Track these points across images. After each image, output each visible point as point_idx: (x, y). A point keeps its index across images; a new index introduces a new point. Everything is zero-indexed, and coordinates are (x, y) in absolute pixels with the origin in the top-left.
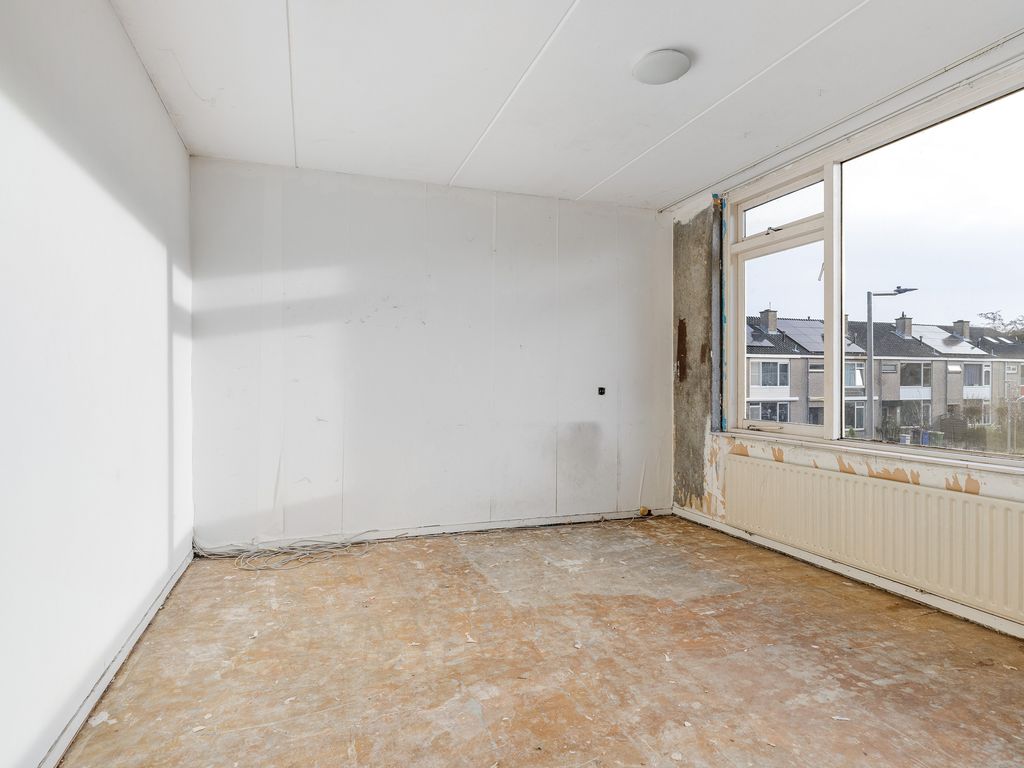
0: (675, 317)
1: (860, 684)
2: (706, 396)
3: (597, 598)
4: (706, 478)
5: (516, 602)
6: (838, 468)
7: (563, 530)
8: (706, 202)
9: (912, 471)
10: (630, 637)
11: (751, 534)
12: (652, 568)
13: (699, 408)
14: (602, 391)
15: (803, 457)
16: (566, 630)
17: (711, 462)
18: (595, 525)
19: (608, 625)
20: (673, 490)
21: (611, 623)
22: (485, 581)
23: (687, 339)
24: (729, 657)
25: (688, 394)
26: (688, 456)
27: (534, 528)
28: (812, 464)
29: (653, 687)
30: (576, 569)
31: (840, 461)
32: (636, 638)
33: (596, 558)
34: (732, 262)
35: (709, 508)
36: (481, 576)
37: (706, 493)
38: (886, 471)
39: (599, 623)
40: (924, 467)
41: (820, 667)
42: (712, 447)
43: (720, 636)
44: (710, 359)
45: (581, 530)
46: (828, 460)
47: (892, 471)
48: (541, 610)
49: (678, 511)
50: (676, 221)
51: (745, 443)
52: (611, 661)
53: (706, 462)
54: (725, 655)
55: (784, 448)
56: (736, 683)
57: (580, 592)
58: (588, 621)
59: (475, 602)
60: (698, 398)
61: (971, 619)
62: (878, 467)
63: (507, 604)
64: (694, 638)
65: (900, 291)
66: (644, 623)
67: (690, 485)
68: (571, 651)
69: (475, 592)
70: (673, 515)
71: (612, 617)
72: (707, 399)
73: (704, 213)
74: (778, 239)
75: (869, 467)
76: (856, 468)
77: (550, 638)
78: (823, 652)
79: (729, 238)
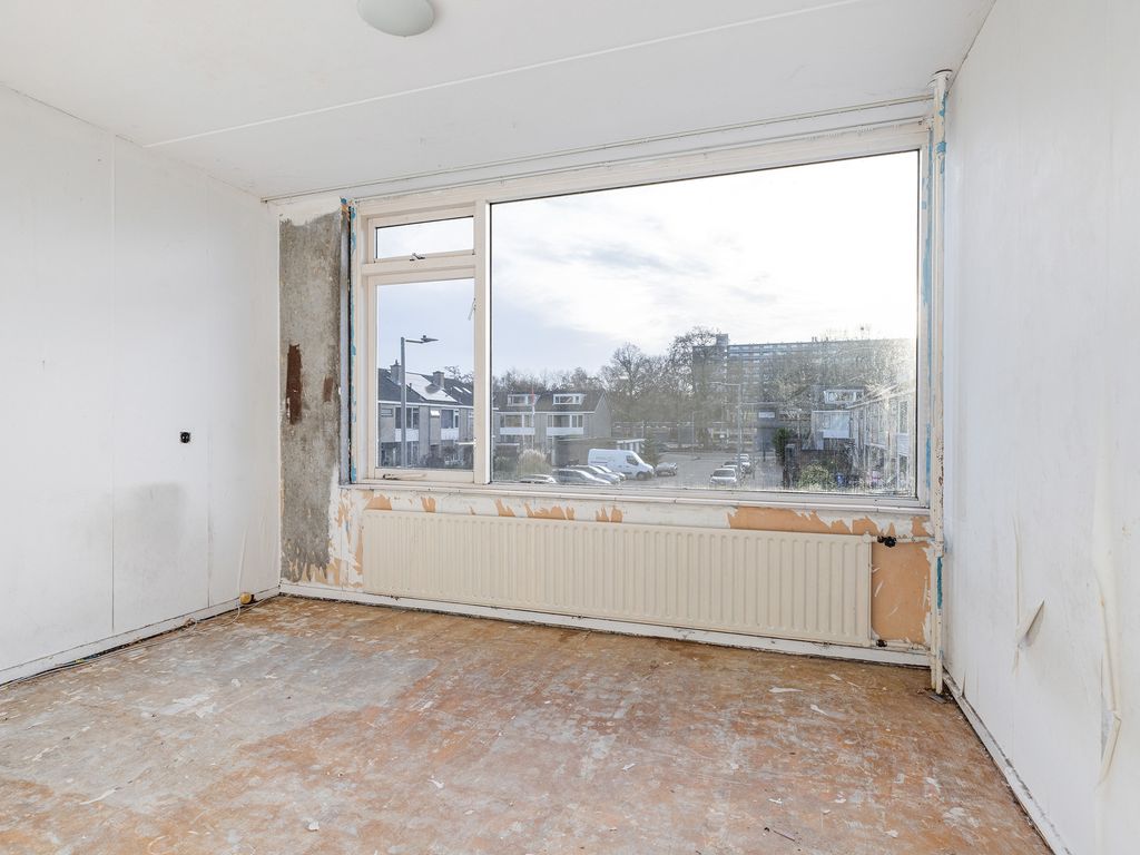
0: (282, 341)
1: (609, 724)
2: (331, 442)
3: (273, 741)
4: (332, 542)
5: (146, 803)
6: (496, 512)
7: (133, 654)
8: (332, 205)
9: (568, 508)
10: (370, 777)
11: (397, 598)
12: (315, 672)
13: (320, 457)
14: (185, 438)
15: (458, 505)
16: (275, 811)
17: (339, 521)
18: (180, 633)
19: (327, 773)
20: (280, 563)
21: (330, 768)
22: (44, 792)
23: (303, 370)
24: (493, 749)
25: (304, 440)
26: (305, 518)
27: (72, 665)
28: (469, 510)
29: (456, 831)
30: (209, 709)
31: (499, 504)
32: (379, 776)
33: (225, 683)
34: (363, 285)
35: (336, 578)
36: (28, 785)
37: (332, 561)
38: (543, 510)
39: (312, 777)
40: (578, 503)
41: (570, 722)
42: (341, 503)
43: (461, 728)
44: (338, 398)
45: (163, 648)
46: (486, 506)
47: (550, 510)
48: (204, 798)
49: (289, 588)
50: (284, 218)
51: (386, 496)
52: (377, 825)
53: (332, 522)
54: (487, 750)
55: (436, 497)
56: (526, 777)
57: (248, 742)
58: (295, 782)
59: (55, 840)
60: (319, 444)
61: (617, 630)
62: (536, 507)
63: (131, 815)
64: (441, 743)
65: (425, 340)
66: (370, 750)
67: (306, 550)
68: (309, 839)
69: (40, 821)
70: (281, 595)
71: (324, 761)
72: (332, 446)
73: (328, 218)
74: (419, 267)
75: (528, 508)
76: (514, 510)
77: (260, 836)
78: (558, 705)
79: (358, 256)
